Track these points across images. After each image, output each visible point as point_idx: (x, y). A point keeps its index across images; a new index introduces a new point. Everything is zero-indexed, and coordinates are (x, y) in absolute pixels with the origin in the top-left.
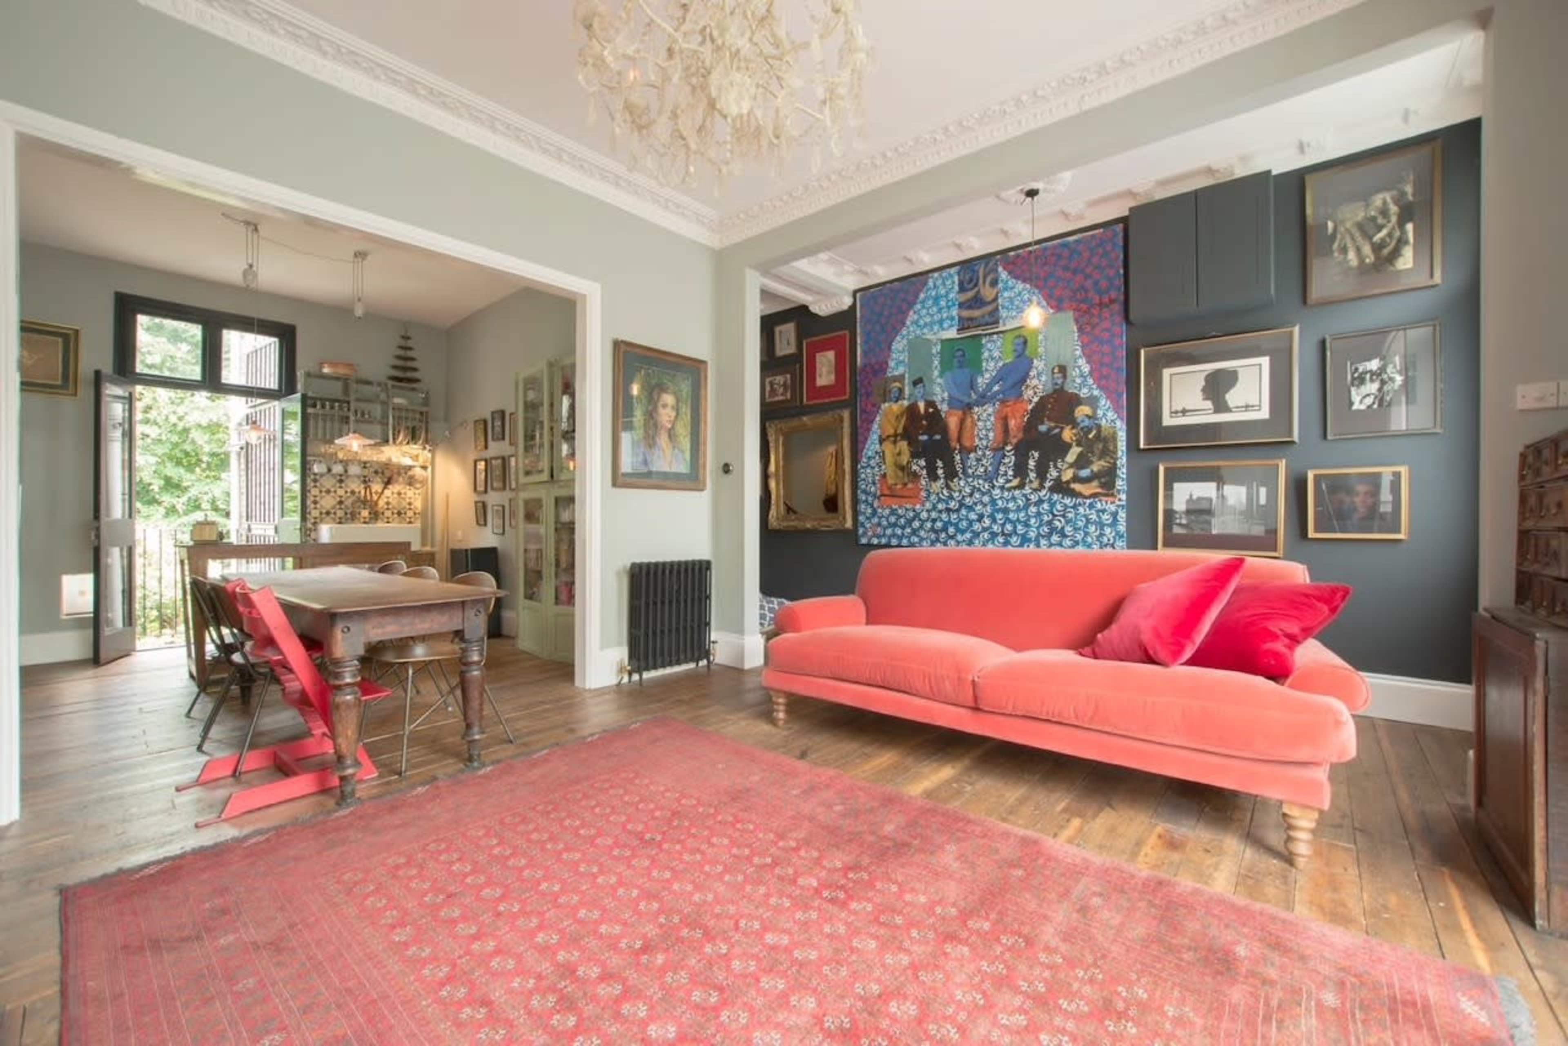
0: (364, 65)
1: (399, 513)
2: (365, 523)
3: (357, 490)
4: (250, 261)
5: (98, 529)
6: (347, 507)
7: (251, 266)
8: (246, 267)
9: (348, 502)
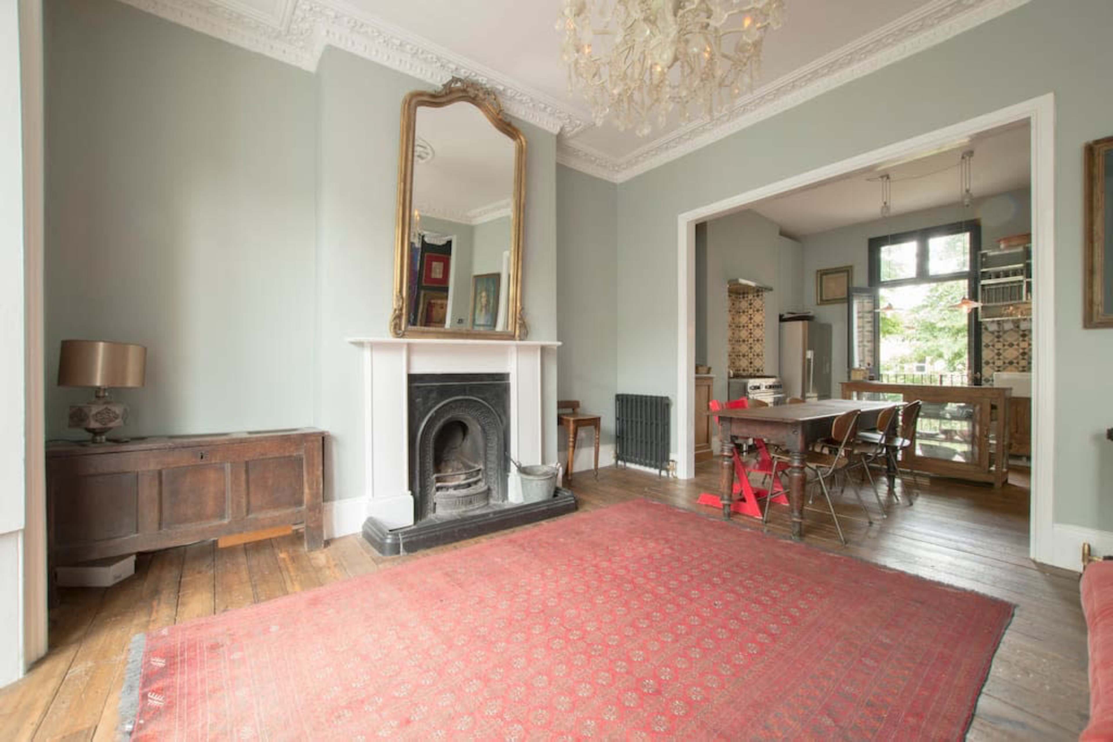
0: (789, 88)
4: (885, 200)
7: (885, 203)
8: (883, 205)
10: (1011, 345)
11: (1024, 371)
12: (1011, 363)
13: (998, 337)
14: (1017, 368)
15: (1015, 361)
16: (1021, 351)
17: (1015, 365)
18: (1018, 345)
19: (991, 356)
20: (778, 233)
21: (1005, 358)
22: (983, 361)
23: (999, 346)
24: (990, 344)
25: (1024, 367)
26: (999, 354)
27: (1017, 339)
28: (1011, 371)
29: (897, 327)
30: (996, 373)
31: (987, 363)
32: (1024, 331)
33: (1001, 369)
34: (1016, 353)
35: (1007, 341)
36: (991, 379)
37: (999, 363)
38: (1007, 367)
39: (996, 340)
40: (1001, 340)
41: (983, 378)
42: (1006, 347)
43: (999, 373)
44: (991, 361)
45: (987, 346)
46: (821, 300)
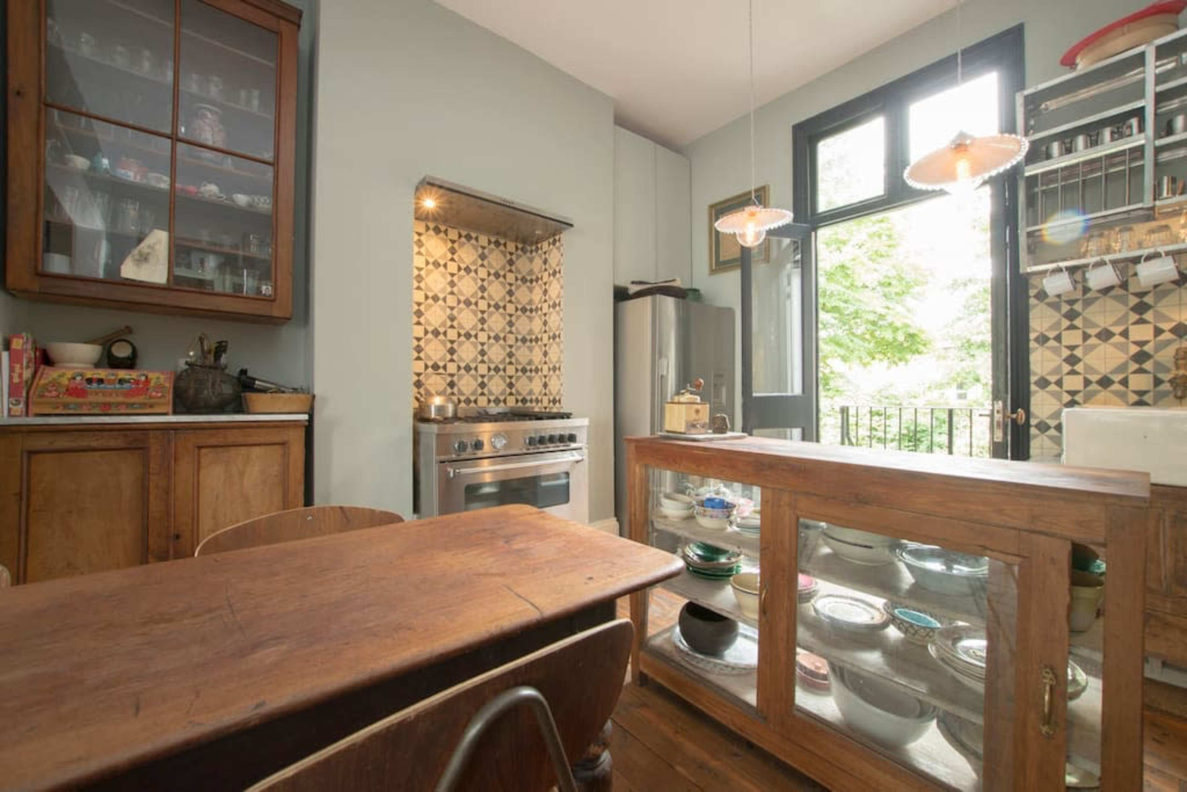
10: (1105, 335)
11: (1140, 403)
12: (1105, 382)
13: (1072, 315)
14: (1122, 396)
15: (1117, 378)
16: (1134, 349)
17: (1116, 387)
18: (1125, 334)
19: (1052, 365)
20: (612, 120)
21: (1089, 369)
22: (1033, 379)
23: (1072, 338)
24: (1052, 334)
25: (1141, 393)
26: (1072, 360)
27: (1123, 320)
28: (1106, 403)
29: (928, 346)
30: (1066, 410)
31: (1043, 383)
32: (1141, 295)
33: (1078, 398)
34: (1120, 357)
35: (1094, 325)
36: (1053, 423)
37: (1074, 383)
38: (1096, 392)
39: (1066, 323)
40: (1078, 322)
41: (1033, 422)
42: (1093, 341)
43: (1076, 409)
44: (1053, 379)
45: (1043, 339)
46: (718, 263)
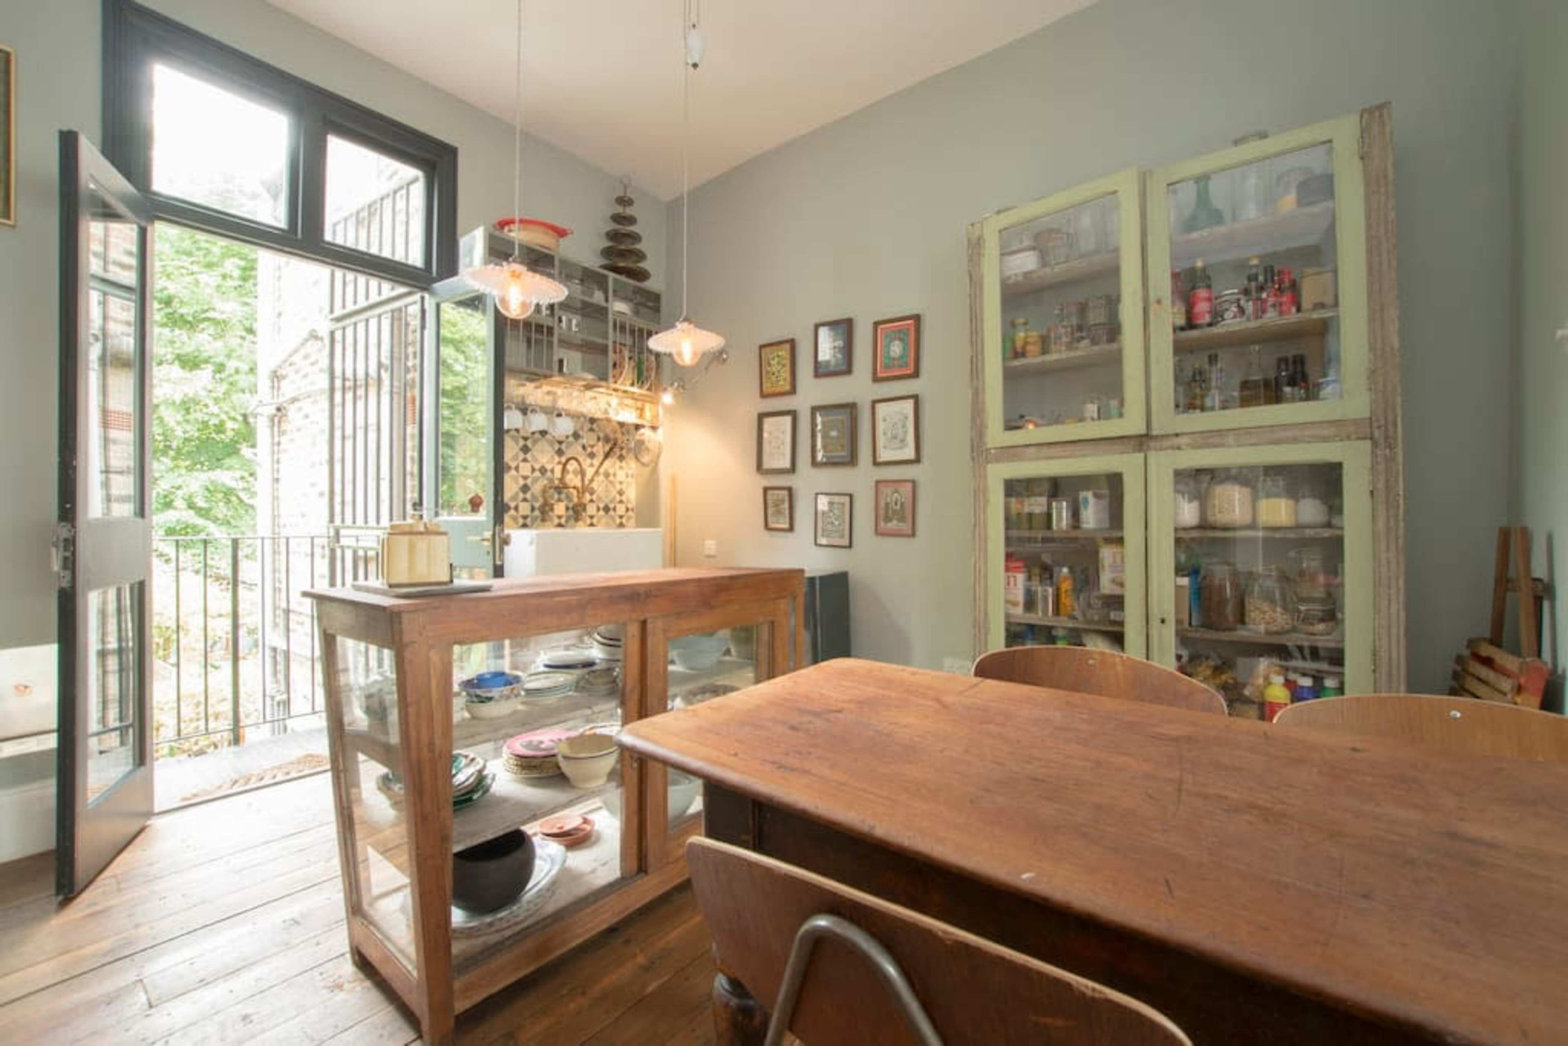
1: (607, 509)
2: (560, 525)
3: (549, 467)
5: (70, 543)
6: (534, 498)
9: (537, 489)
